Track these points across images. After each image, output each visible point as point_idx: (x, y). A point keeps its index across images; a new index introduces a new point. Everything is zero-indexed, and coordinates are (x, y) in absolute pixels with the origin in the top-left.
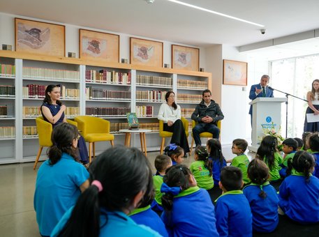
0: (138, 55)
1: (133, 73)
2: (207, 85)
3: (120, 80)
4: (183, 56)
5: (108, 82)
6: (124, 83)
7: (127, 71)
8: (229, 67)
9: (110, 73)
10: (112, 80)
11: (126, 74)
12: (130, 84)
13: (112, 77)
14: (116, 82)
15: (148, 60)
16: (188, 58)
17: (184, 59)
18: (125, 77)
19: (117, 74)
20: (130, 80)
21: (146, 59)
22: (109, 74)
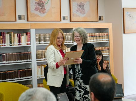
0: (35, 10)
1: (33, 33)
2: (108, 36)
3: (20, 41)
4: (82, 6)
5: (7, 44)
6: (24, 43)
7: (26, 32)
8: (129, 15)
9: (9, 35)
10: (11, 42)
11: (25, 34)
12: (30, 44)
13: (11, 39)
14: (16, 44)
15: (46, 13)
16: (87, 8)
17: (83, 9)
18: (24, 37)
19: (16, 35)
20: (29, 40)
21: (44, 13)
22: (7, 36)
